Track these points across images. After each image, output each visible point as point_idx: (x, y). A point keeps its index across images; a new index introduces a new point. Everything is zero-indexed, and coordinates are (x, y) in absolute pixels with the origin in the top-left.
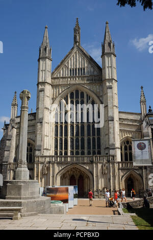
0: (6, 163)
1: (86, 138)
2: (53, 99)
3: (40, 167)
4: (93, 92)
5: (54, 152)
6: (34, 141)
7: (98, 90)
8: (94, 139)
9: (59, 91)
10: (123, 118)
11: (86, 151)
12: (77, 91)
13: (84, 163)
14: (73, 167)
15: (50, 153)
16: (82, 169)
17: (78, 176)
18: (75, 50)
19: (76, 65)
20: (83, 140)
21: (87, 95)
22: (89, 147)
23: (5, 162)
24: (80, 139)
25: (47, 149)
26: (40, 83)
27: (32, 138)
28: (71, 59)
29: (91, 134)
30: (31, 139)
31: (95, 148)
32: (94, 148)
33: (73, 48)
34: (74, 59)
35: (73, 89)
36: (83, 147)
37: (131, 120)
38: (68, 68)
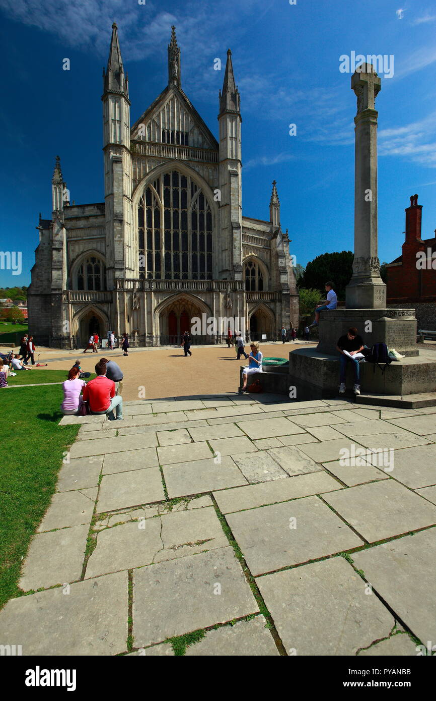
0: (57, 292)
1: (190, 255)
2: (134, 180)
3: (127, 297)
4: (204, 178)
5: (138, 275)
6: (104, 255)
7: (212, 177)
8: (202, 256)
9: (145, 168)
10: (248, 226)
11: (190, 275)
12: (175, 174)
13: (199, 292)
14: (180, 298)
15: (134, 276)
16: (195, 301)
17: (181, 312)
18: (171, 94)
19: (173, 126)
20: (185, 257)
21: (192, 183)
22: (195, 269)
23: (55, 290)
24: (181, 254)
25: (130, 269)
26: (113, 145)
27: (99, 249)
28: (163, 110)
29: (198, 248)
30: (98, 251)
31: (204, 271)
32: (202, 269)
33: (167, 90)
34: (168, 112)
35: (169, 168)
36: (185, 268)
37: (259, 232)
38: (159, 127)
